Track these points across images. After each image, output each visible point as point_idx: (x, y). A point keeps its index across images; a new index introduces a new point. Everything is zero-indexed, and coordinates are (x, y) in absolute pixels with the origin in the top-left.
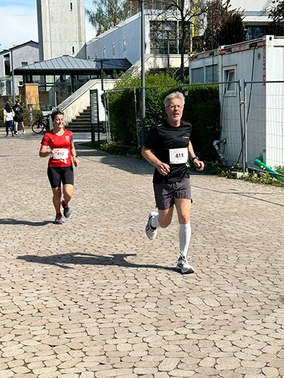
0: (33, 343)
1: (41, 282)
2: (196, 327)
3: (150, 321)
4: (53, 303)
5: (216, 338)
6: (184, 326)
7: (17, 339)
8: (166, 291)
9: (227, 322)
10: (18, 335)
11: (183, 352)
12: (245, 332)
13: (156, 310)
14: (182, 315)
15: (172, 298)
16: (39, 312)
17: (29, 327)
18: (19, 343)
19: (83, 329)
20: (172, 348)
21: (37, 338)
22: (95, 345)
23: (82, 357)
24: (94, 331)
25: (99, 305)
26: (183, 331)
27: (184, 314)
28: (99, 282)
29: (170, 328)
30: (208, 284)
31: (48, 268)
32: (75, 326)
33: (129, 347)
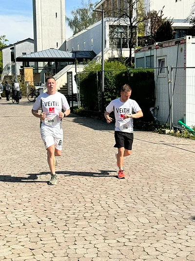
0: (18, 247)
1: (27, 204)
2: (132, 237)
3: (100, 233)
4: (34, 219)
5: (145, 245)
6: (124, 237)
7: (8, 244)
8: (112, 212)
9: (153, 234)
10: (8, 242)
11: (121, 255)
12: (165, 241)
13: (105, 225)
14: (122, 229)
15: (116, 216)
16: (24, 225)
17: (16, 236)
18: (9, 246)
19: (54, 238)
20: (114, 252)
21: (22, 244)
22: (61, 249)
23: (52, 258)
24: (61, 239)
25: (66, 221)
26: (122, 240)
27: (124, 228)
28: (67, 204)
29: (113, 238)
30: (142, 207)
31: (32, 194)
32: (48, 235)
33: (84, 251)
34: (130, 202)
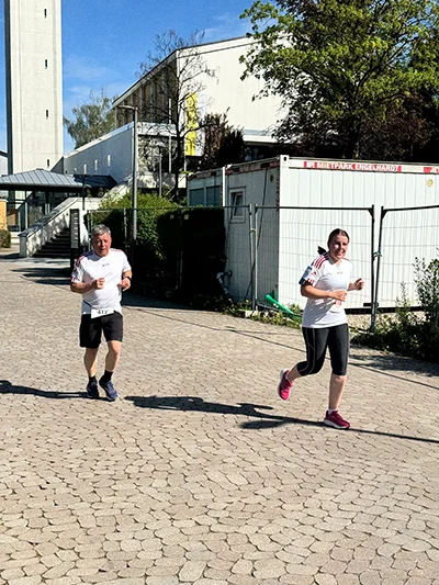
0: (7, 539)
1: (15, 450)
2: (222, 515)
3: (161, 506)
4: (32, 481)
5: (248, 530)
6: (206, 514)
8: (178, 463)
9: (260, 507)
11: (209, 552)
12: (284, 522)
13: (168, 489)
14: (202, 497)
15: (186, 472)
16: (14, 493)
19: (74, 519)
20: (194, 545)
21: (13, 532)
22: (91, 542)
23: (75, 561)
24: (89, 523)
25: (93, 483)
26: (205, 520)
27: (204, 496)
28: (92, 449)
29: (187, 516)
30: (229, 453)
31: (24, 431)
32: (63, 514)
33: (136, 545)
34: (206, 444)
